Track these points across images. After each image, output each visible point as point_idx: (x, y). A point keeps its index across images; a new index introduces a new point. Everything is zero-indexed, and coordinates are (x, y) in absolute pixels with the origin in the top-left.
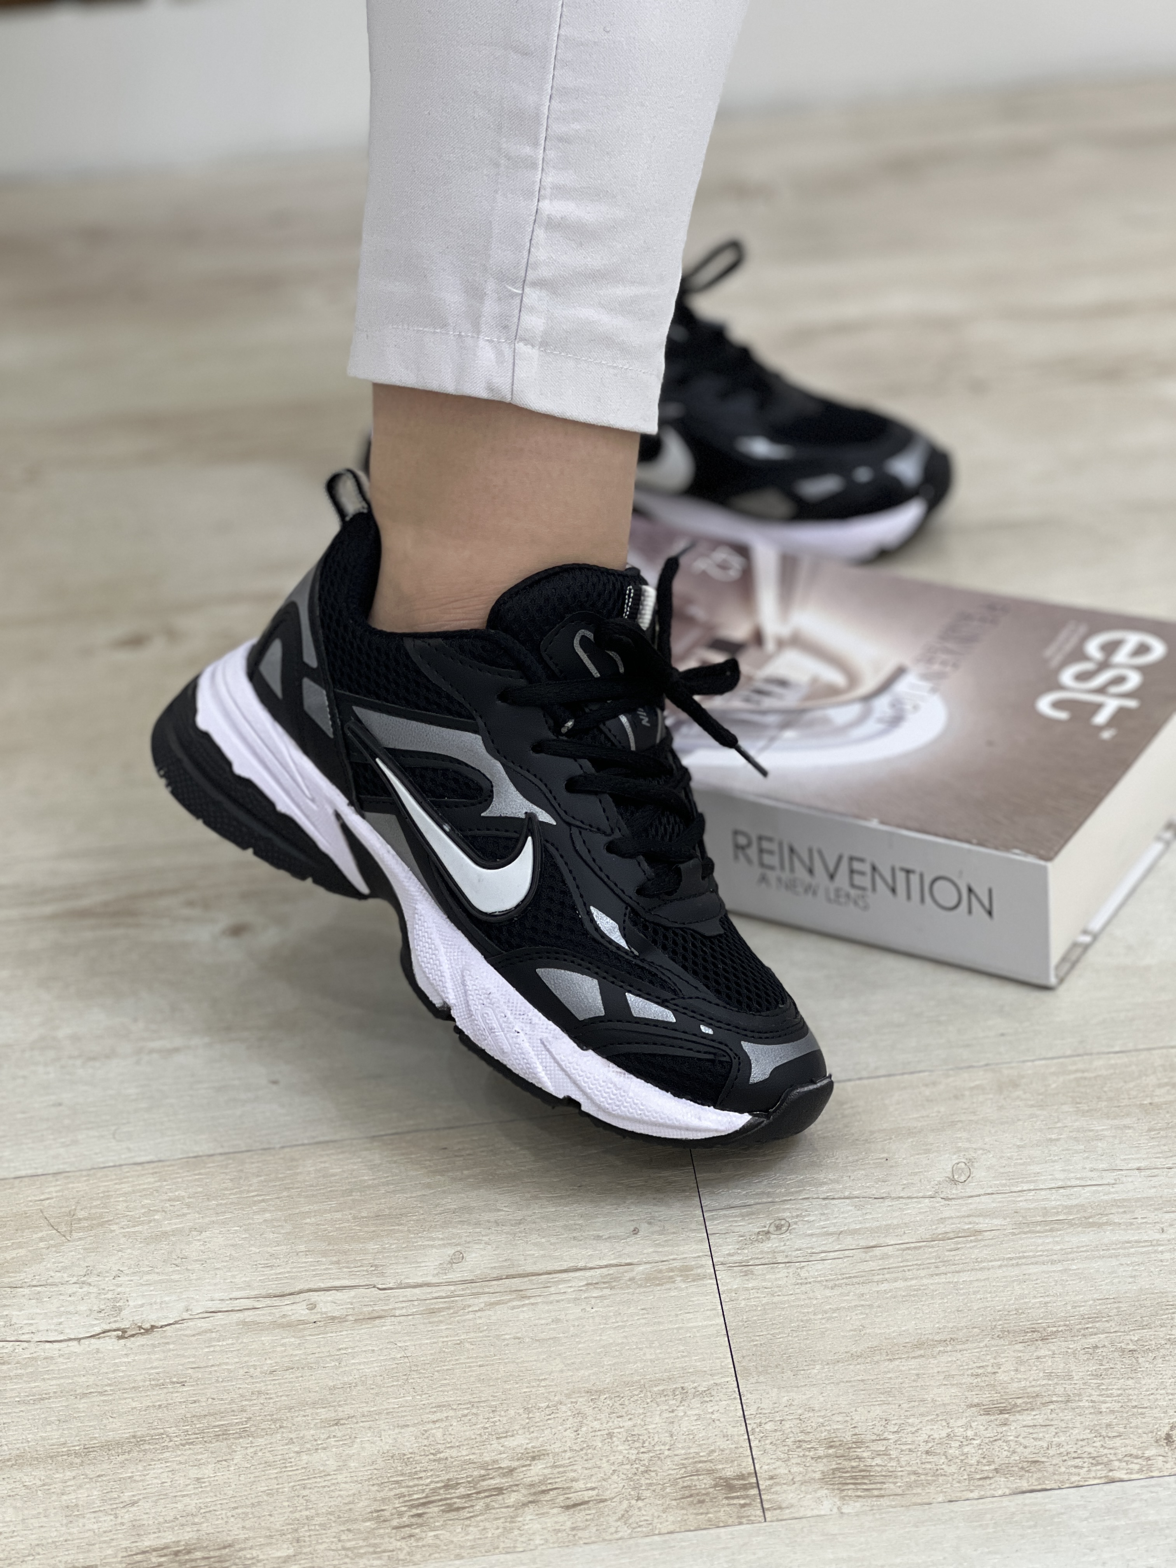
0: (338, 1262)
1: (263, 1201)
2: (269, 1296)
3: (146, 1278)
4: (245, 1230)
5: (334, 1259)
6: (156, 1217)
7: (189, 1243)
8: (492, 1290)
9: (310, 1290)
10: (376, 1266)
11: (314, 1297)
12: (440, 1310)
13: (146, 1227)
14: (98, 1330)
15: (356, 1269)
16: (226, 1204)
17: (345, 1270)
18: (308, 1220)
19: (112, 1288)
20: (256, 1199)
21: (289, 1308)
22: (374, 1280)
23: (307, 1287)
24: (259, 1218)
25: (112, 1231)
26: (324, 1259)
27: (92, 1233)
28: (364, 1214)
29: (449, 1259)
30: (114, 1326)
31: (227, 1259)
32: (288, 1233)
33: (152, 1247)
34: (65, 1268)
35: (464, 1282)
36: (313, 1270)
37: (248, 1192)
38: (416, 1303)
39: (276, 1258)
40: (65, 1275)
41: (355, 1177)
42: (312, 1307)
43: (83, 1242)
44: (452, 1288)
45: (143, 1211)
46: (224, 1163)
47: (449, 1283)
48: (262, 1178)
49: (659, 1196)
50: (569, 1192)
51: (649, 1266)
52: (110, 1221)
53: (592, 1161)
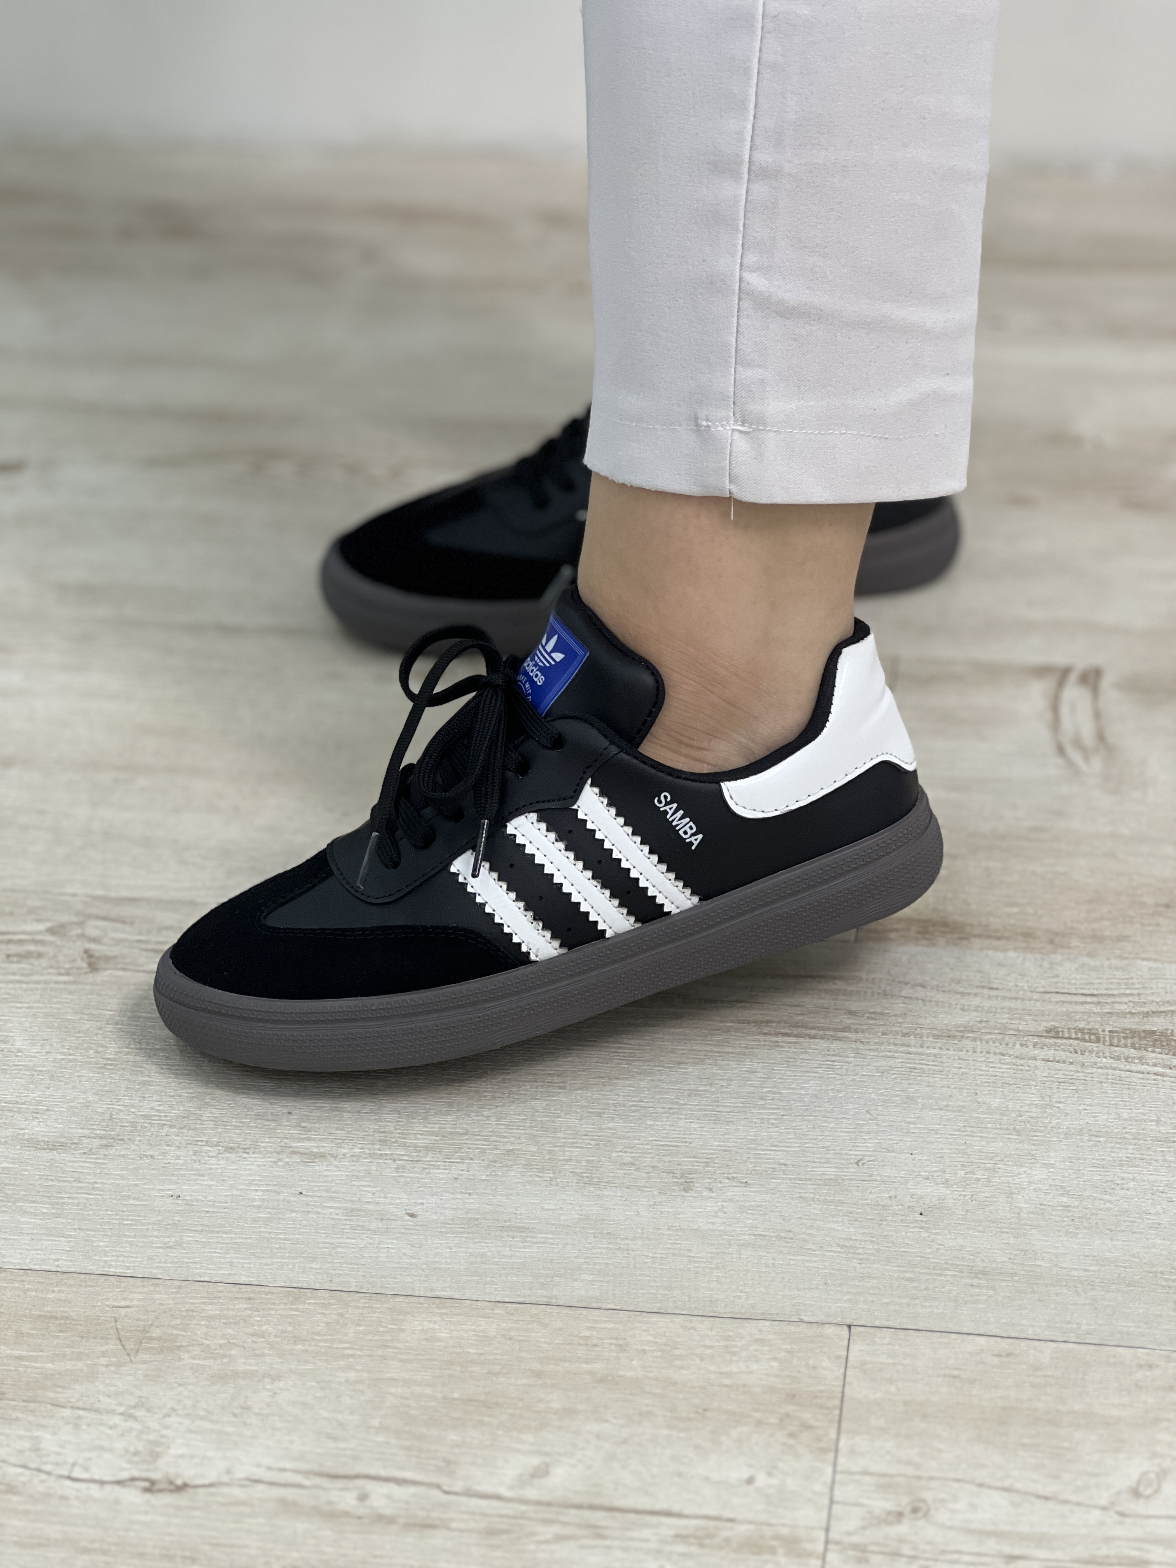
0: (410, 1449)
1: (353, 1356)
2: (320, 1475)
3: (197, 1423)
4: (322, 1388)
5: (407, 1443)
6: (234, 1352)
7: (257, 1391)
8: (566, 1520)
9: (367, 1477)
10: (449, 1462)
11: (369, 1485)
12: (501, 1532)
13: (218, 1362)
14: (125, 1475)
15: (427, 1462)
16: (313, 1351)
17: (414, 1460)
18: (393, 1390)
19: (157, 1428)
20: (345, 1352)
21: (337, 1493)
23: (366, 1472)
24: (341, 1376)
25: (180, 1360)
26: (395, 1442)
27: (160, 1357)
28: (457, 1396)
29: (531, 1470)
30: (144, 1475)
31: (291, 1418)
32: (367, 1402)
33: (216, 1387)
34: (116, 1394)
35: (538, 1503)
36: (379, 1453)
38: (477, 1517)
39: (344, 1429)
40: (113, 1401)
42: (363, 1497)
43: (144, 1366)
44: (523, 1508)
45: (221, 1342)
46: (327, 1302)
47: (522, 1501)
48: (361, 1328)
49: (791, 1441)
50: (692, 1415)
51: (752, 1527)
52: (182, 1346)
53: (726, 1381)
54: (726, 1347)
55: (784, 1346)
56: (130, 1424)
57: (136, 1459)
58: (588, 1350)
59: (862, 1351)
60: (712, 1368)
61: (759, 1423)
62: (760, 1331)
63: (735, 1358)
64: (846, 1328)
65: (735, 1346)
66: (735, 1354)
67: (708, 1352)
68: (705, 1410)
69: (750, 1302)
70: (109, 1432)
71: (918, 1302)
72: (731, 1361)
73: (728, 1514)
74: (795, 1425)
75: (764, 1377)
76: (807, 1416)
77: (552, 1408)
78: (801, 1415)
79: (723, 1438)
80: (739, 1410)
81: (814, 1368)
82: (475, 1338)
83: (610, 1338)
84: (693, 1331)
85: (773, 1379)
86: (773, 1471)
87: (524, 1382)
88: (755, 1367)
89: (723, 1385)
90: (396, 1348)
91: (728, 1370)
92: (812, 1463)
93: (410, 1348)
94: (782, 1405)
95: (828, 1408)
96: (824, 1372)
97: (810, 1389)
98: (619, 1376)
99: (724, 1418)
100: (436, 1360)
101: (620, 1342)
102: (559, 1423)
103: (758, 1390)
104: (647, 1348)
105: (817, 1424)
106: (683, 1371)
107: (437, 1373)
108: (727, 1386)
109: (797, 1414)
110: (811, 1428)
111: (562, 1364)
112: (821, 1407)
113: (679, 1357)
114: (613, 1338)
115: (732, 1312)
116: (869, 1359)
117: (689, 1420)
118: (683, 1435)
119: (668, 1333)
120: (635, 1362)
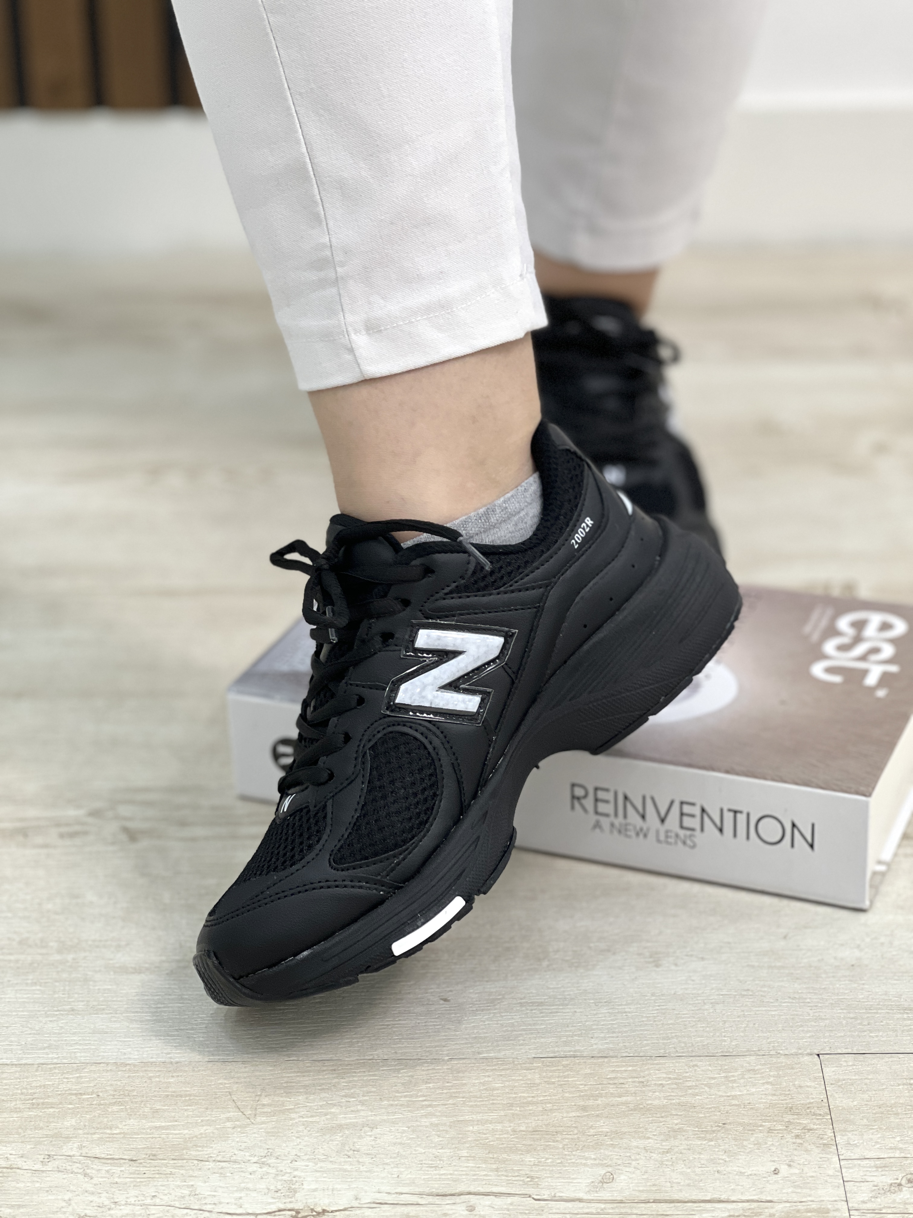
0: (497, 1170)
1: (430, 1106)
2: (432, 1195)
3: (320, 1165)
4: (413, 1131)
5: (494, 1166)
7: (360, 1137)
8: (639, 1212)
9: (470, 1193)
10: (532, 1178)
11: (473, 1199)
13: (323, 1118)
14: (275, 1208)
15: (514, 1178)
16: (397, 1105)
17: (503, 1178)
18: (471, 1128)
19: (288, 1171)
20: (424, 1103)
21: (448, 1207)
22: (531, 1191)
23: (468, 1190)
24: (425, 1121)
25: (292, 1119)
26: (484, 1166)
27: (274, 1119)
28: (523, 1128)
29: (600, 1178)
30: (290, 1206)
31: (395, 1155)
32: (452, 1138)
33: (327, 1137)
34: (247, 1148)
35: (613, 1202)
36: (474, 1175)
37: (417, 1096)
38: (568, 1216)
39: (440, 1160)
40: (247, 1154)
41: (515, 1093)
42: (471, 1208)
43: (265, 1126)
44: (603, 1206)
47: (600, 1201)
48: (431, 1085)
49: (798, 1141)
50: (714, 1129)
51: (788, 1205)
52: (292, 1109)
53: (735, 1102)
54: (726, 1077)
55: (772, 1073)
56: (265, 1169)
57: (279, 1195)
58: (617, 1087)
59: (833, 1072)
60: (720, 1093)
61: (770, 1130)
62: (749, 1063)
63: (735, 1085)
64: (816, 1056)
65: (733, 1076)
66: (734, 1081)
67: (713, 1081)
68: (724, 1124)
69: (733, 1044)
70: (250, 1176)
71: (865, 1033)
72: (733, 1087)
73: (764, 1198)
74: (799, 1130)
75: (763, 1096)
76: (805, 1122)
77: (602, 1132)
78: (801, 1122)
79: (745, 1143)
80: (751, 1122)
81: (800, 1087)
82: (524, 1085)
83: (632, 1077)
84: (696, 1068)
85: (770, 1097)
86: (792, 1163)
87: (574, 1114)
88: (753, 1090)
89: (733, 1105)
90: (463, 1098)
91: (733, 1093)
92: (821, 1155)
93: (475, 1097)
94: (784, 1116)
95: (820, 1115)
96: (809, 1089)
97: (802, 1102)
98: (648, 1105)
99: (741, 1128)
100: (499, 1104)
101: (641, 1080)
102: (611, 1143)
103: (762, 1106)
104: (664, 1082)
105: (815, 1127)
106: (697, 1097)
107: (502, 1113)
108: (736, 1105)
109: (798, 1121)
110: (811, 1130)
111: (600, 1099)
112: (815, 1114)
113: (690, 1087)
114: (634, 1077)
115: (722, 1052)
116: (841, 1077)
117: (714, 1131)
118: (712, 1143)
119: (677, 1071)
120: (657, 1094)
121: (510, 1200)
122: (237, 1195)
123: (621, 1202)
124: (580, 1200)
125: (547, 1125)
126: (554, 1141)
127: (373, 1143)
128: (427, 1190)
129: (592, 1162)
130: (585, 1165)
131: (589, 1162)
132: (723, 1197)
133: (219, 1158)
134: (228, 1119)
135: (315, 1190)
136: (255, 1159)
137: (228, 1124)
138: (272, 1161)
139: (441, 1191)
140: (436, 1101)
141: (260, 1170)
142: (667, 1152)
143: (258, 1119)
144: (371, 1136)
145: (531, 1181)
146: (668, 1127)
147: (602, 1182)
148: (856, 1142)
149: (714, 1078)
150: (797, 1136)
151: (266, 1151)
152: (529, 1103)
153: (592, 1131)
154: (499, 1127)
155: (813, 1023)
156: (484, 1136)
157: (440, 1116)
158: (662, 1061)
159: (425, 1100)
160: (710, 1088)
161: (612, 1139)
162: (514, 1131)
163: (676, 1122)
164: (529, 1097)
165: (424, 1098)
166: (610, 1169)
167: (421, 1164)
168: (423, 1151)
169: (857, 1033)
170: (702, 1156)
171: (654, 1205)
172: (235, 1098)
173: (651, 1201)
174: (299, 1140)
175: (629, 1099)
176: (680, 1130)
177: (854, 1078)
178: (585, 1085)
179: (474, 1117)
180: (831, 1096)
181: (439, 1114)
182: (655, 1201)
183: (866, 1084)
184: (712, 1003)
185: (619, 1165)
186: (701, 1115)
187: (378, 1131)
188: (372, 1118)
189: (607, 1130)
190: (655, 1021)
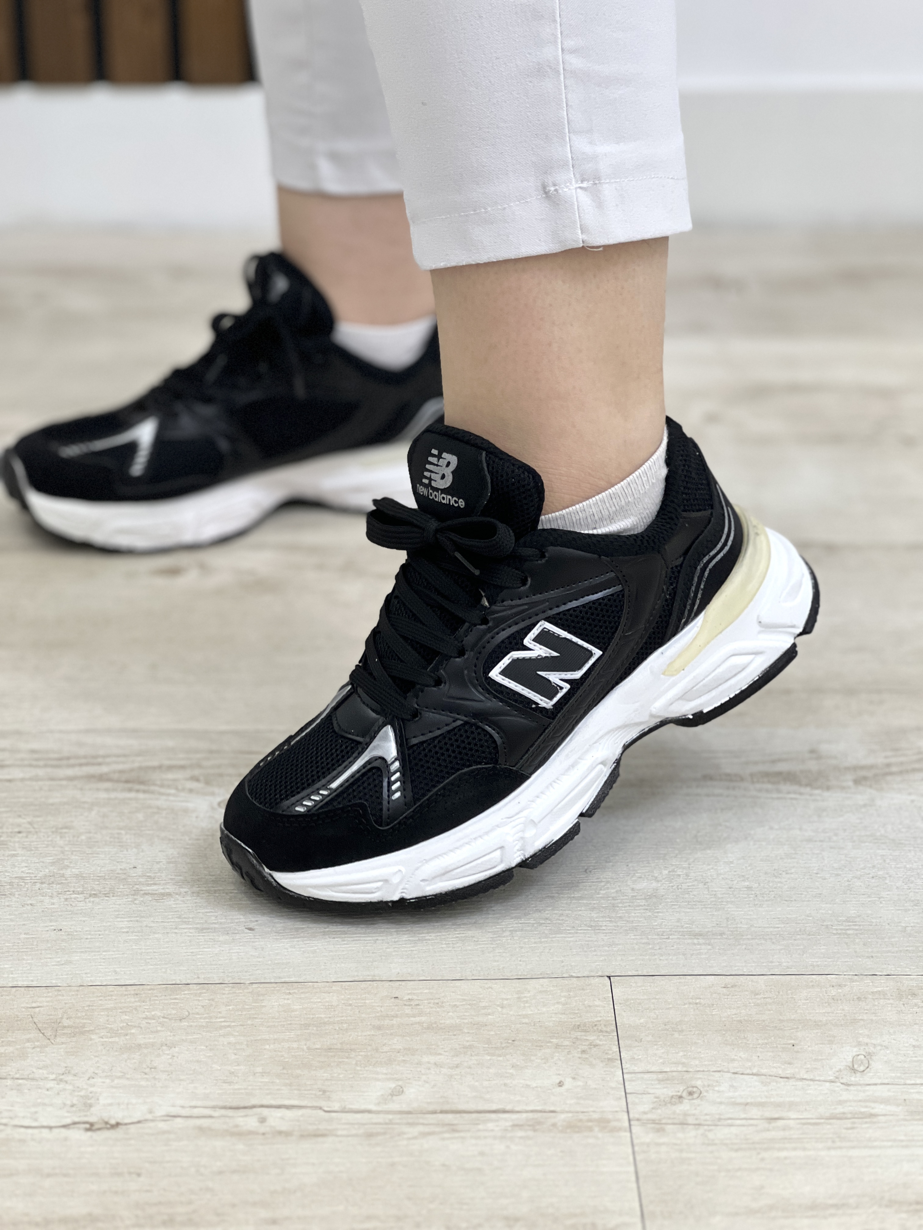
0: (291, 1085)
1: (229, 1026)
2: (225, 1108)
3: (116, 1081)
4: (211, 1050)
5: (287, 1081)
6: (133, 1031)
7: (159, 1056)
8: (426, 1122)
9: (262, 1106)
10: (324, 1091)
11: (265, 1112)
12: (378, 1134)
13: (122, 1039)
14: (68, 1121)
15: (306, 1092)
16: (196, 1026)
17: (296, 1092)
18: (267, 1047)
19: (85, 1087)
20: (223, 1024)
21: (241, 1119)
22: (322, 1103)
23: (260, 1103)
24: (223, 1041)
25: (91, 1039)
26: (278, 1081)
27: (74, 1039)
28: (318, 1046)
29: (390, 1091)
30: (83, 1119)
31: (191, 1072)
32: (248, 1056)
33: (125, 1056)
35: (402, 1112)
36: (267, 1090)
38: (356, 1126)
39: (235, 1076)
40: (45, 1072)
41: (313, 1014)
42: (263, 1120)
43: (64, 1046)
44: (391, 1117)
45: (121, 1025)
46: (199, 992)
47: (389, 1112)
48: (231, 1007)
49: (584, 1056)
50: (504, 1045)
51: (570, 1115)
52: (92, 1030)
53: (526, 1020)
54: (519, 998)
55: (563, 994)
56: (62, 1086)
57: (74, 1109)
58: (412, 1008)
59: (623, 993)
60: (511, 1013)
61: (557, 1046)
62: (542, 985)
63: (526, 1005)
64: (607, 979)
65: (525, 997)
66: (527, 1002)
67: (505, 1002)
68: (513, 1041)
69: (528, 967)
70: (47, 1093)
71: (656, 957)
72: (525, 1007)
73: (548, 1108)
74: (585, 1045)
75: (553, 1015)
76: (592, 1038)
77: (395, 1049)
78: (588, 1038)
79: (533, 1058)
80: (540, 1038)
81: (590, 1006)
82: (322, 1007)
83: (428, 999)
84: (490, 990)
85: (560, 1016)
86: (576, 1077)
87: (369, 1033)
88: (544, 1009)
89: (523, 1023)
90: (262, 1019)
91: (524, 1013)
92: (605, 1069)
93: (273, 1018)
94: (572, 1033)
95: (607, 1032)
96: (598, 1008)
97: (590, 1020)
98: (441, 1024)
99: (530, 1044)
100: (295, 1024)
101: (436, 1001)
102: (403, 1059)
103: (551, 1024)
104: (458, 1003)
105: (601, 1043)
106: (490, 1017)
107: (299, 1032)
108: (526, 1024)
109: (585, 1038)
110: (597, 1046)
111: (395, 1019)
112: (601, 1031)
113: (485, 1008)
114: (430, 999)
115: (517, 975)
116: (630, 997)
117: (503, 1048)
118: (501, 1058)
119: (471, 993)
120: (451, 1014)
121: (301, 1112)
122: (33, 1110)
123: (409, 1113)
124: (369, 1112)
125: (341, 1043)
126: (347, 1058)
127: (170, 1061)
128: (221, 1104)
129: (384, 1076)
130: (377, 1080)
131: (381, 1076)
132: (508, 1108)
133: (17, 1076)
134: (28, 1040)
135: (111, 1105)
136: (53, 1077)
137: (28, 1045)
138: (69, 1078)
139: (234, 1104)
140: (234, 1022)
141: (58, 1086)
142: (457, 1067)
143: (58, 1040)
144: (168, 1054)
145: (323, 1094)
146: (459, 1044)
147: (392, 1095)
148: (640, 1057)
149: (507, 999)
150: (583, 1052)
151: (64, 1070)
152: (325, 1023)
153: (385, 1049)
154: (295, 1045)
155: (607, 948)
156: (279, 1054)
157: (237, 1036)
158: (458, 983)
159: (224, 1022)
160: (502, 1008)
161: (403, 1056)
162: (309, 1048)
163: (467, 1039)
164: (326, 1018)
165: (223, 1020)
166: (400, 1083)
167: (216, 1080)
168: (219, 1068)
169: (647, 957)
170: (491, 1071)
171: (441, 1116)
172: (36, 1020)
173: (438, 1111)
174: (97, 1059)
175: (423, 1019)
176: (471, 1047)
177: (642, 998)
178: (381, 1007)
179: (272, 1036)
180: (619, 1014)
181: (237, 1034)
182: (442, 1112)
183: (653, 1003)
184: (510, 931)
185: (409, 1079)
186: (492, 1033)
187: (177, 1049)
188: (171, 1038)
189: (400, 1047)
190: (454, 948)
